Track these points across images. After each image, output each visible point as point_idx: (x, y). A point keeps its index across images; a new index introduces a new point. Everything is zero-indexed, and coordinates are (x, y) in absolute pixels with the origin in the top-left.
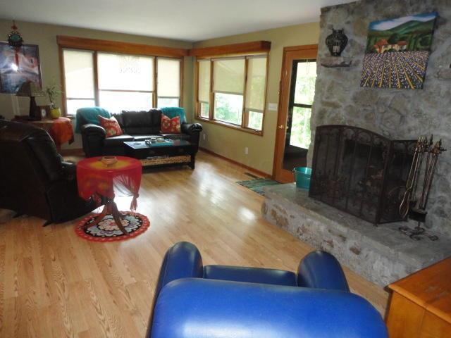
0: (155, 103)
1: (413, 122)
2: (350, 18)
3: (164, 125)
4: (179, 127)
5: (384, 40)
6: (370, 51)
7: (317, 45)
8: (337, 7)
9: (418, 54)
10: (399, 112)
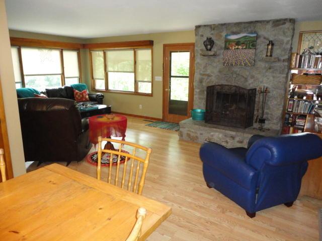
0: (63, 82)
1: (250, 81)
2: (212, 32)
3: (77, 96)
4: (87, 97)
5: (234, 44)
6: (227, 48)
7: (194, 43)
8: (205, 26)
9: (251, 50)
10: (243, 77)
